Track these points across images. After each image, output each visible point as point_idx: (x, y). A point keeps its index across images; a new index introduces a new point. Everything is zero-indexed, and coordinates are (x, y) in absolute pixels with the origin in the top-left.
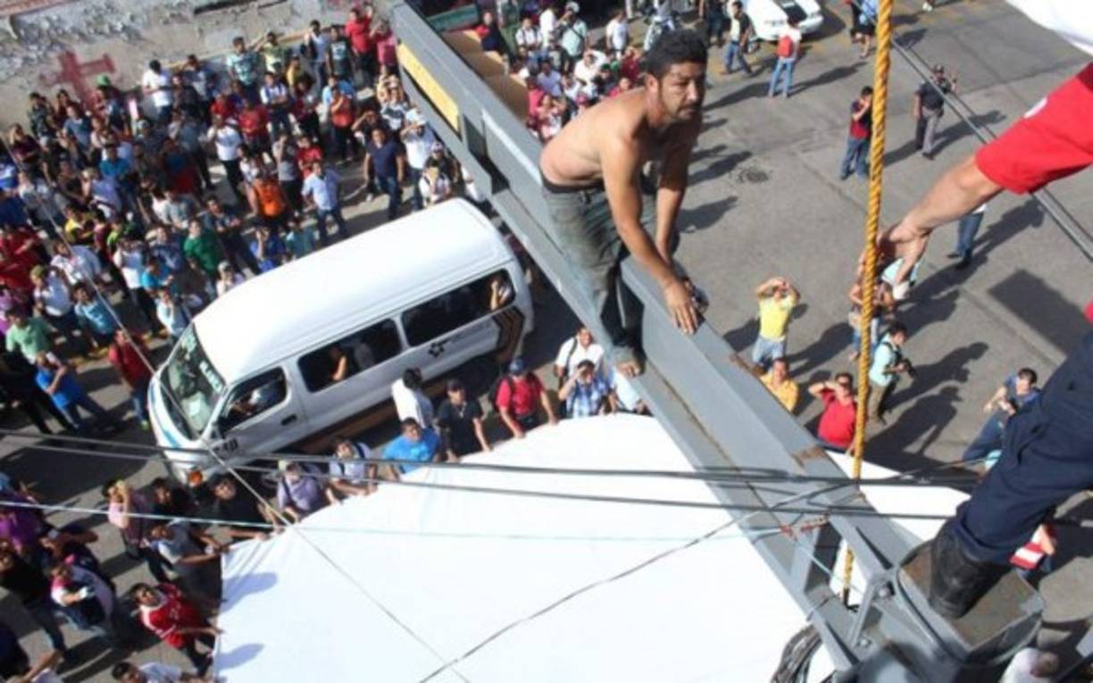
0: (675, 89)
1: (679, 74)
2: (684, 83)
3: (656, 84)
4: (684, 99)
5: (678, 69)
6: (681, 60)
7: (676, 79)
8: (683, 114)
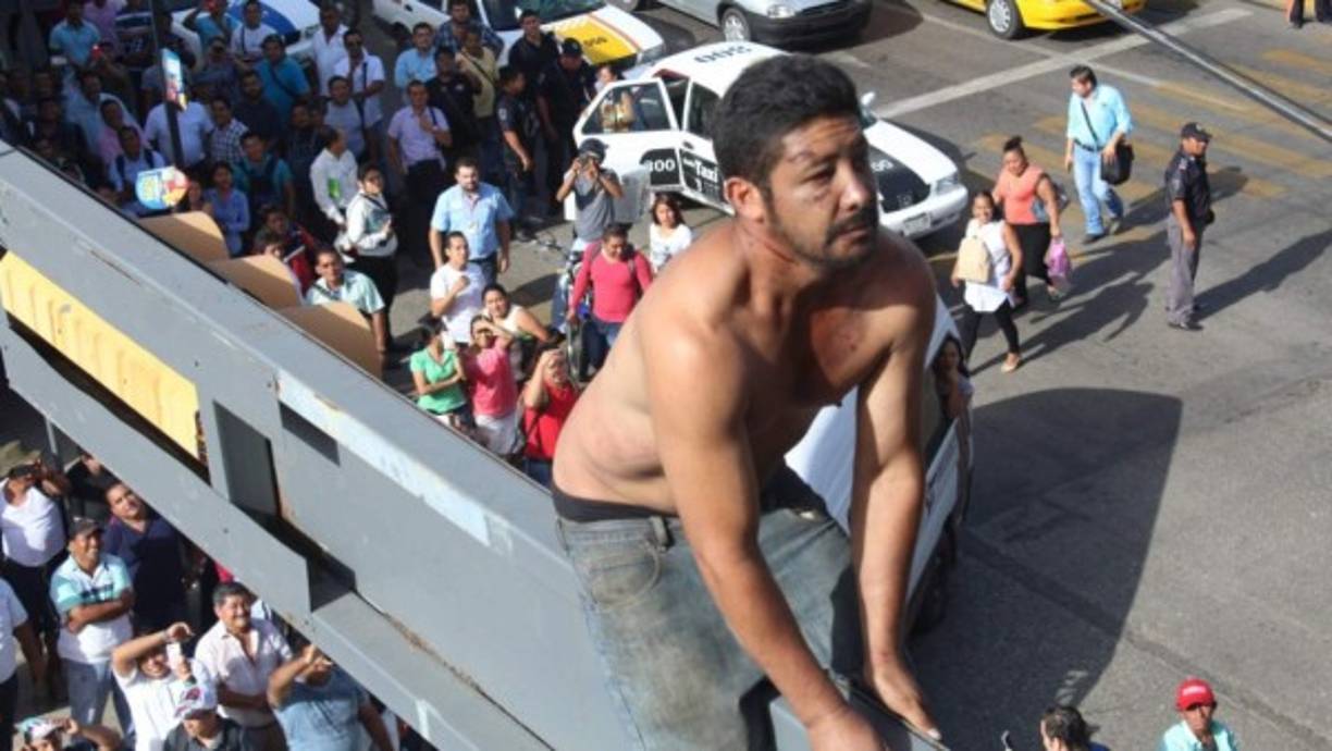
0: (805, 191)
1: (807, 154)
2: (824, 174)
3: (756, 194)
4: (836, 208)
5: (802, 143)
6: (803, 119)
7: (802, 166)
8: (840, 246)
